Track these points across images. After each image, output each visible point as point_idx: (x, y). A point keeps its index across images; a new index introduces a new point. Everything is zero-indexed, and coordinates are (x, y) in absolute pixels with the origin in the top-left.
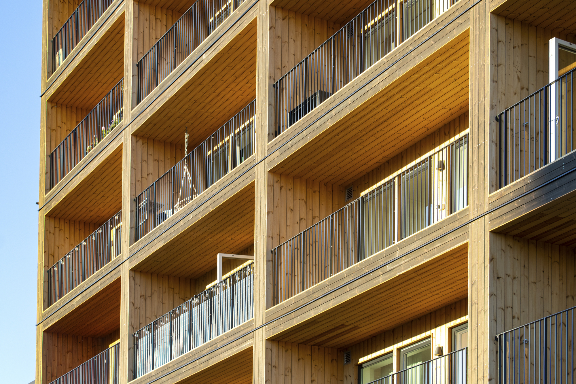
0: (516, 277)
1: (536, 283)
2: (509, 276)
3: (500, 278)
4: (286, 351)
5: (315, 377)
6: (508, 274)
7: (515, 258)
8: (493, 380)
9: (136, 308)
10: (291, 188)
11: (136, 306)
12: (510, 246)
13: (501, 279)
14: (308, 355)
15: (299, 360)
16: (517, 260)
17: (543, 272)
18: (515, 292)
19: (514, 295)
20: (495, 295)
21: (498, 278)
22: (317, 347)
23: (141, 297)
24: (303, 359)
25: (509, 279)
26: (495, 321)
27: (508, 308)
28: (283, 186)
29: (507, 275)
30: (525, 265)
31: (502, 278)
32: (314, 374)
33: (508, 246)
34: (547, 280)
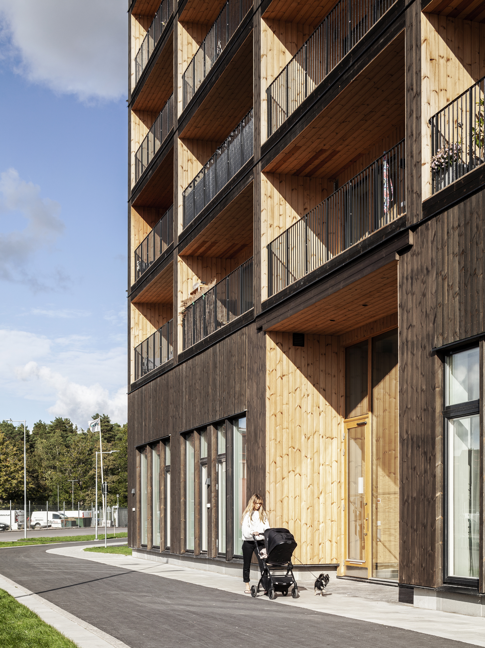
0: (450, 59)
1: (471, 65)
2: (442, 58)
3: (433, 59)
4: (280, 182)
5: (307, 206)
6: (442, 56)
7: (449, 39)
8: (427, 164)
9: (185, 171)
10: (282, 32)
11: (184, 169)
12: (444, 27)
13: (434, 61)
14: (300, 186)
15: (292, 190)
16: (451, 41)
17: (479, 53)
18: (449, 74)
19: (448, 78)
20: (428, 77)
21: (431, 60)
22: (308, 178)
23: (188, 161)
24: (296, 189)
25: (442, 61)
26: (428, 104)
27: (441, 90)
28: (275, 31)
29: (440, 56)
30: (460, 47)
31: (436, 60)
32: (307, 203)
33: (442, 26)
34: (483, 61)
